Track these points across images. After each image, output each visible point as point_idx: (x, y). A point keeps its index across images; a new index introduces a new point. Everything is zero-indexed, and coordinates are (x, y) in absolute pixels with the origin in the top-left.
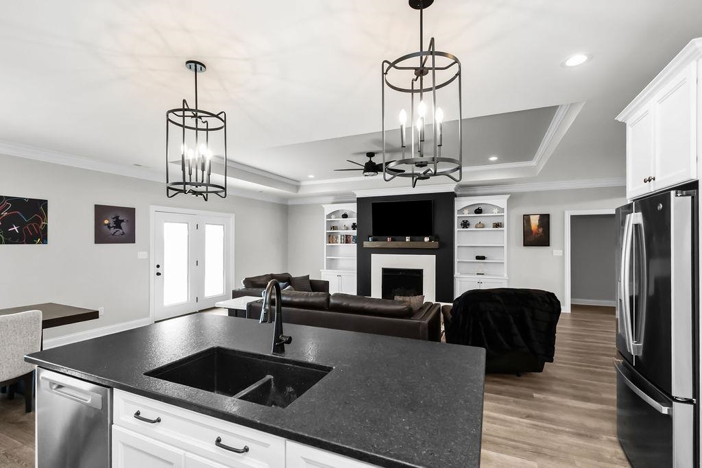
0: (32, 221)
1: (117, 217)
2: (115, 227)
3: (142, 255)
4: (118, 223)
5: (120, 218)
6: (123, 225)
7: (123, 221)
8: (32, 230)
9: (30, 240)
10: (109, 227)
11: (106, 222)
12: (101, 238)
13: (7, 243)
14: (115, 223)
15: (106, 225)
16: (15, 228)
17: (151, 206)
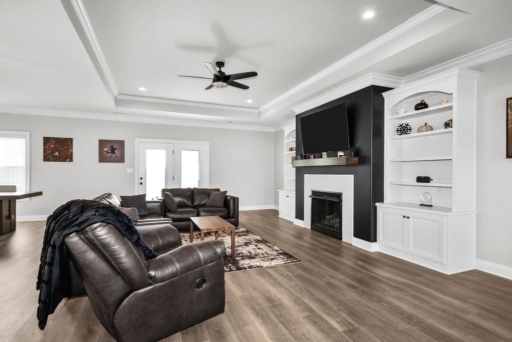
0: (64, 150)
1: (112, 147)
2: (111, 153)
3: (130, 170)
4: (113, 150)
5: (114, 147)
6: (116, 151)
7: (116, 149)
8: (65, 154)
9: (64, 160)
10: (107, 153)
11: (106, 150)
12: (102, 159)
13: (53, 161)
14: (111, 150)
15: (105, 151)
16: (57, 153)
17: (136, 139)
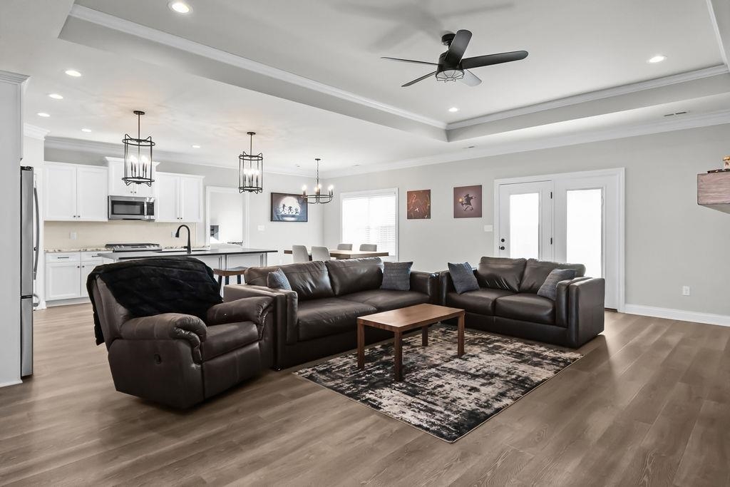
2: (466, 204)
3: (488, 228)
4: (468, 200)
5: (470, 196)
6: (472, 201)
7: (472, 198)
10: (462, 204)
11: (460, 200)
12: (458, 214)
17: (495, 181)
